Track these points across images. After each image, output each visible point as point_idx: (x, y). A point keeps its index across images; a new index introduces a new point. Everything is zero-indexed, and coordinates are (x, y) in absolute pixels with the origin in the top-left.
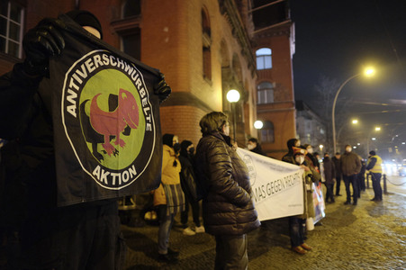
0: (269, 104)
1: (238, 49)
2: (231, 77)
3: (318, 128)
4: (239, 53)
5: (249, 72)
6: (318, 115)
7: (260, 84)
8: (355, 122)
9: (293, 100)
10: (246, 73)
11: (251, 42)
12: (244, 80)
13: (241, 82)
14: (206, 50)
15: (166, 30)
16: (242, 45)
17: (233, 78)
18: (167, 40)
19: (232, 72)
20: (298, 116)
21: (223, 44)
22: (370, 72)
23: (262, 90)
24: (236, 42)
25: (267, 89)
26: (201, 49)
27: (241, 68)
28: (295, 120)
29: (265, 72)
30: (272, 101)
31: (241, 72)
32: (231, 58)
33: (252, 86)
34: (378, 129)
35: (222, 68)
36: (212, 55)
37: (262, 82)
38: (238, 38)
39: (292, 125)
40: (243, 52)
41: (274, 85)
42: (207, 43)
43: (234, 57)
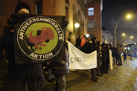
0: (92, 28)
1: (80, 8)
2: (77, 19)
3: (110, 37)
4: (80, 10)
5: (84, 17)
6: (110, 32)
7: (89, 21)
8: (124, 35)
9: (101, 27)
10: (83, 17)
11: (85, 5)
12: (82, 20)
13: (81, 20)
14: (67, 9)
15: (51, 1)
16: (81, 7)
17: (78, 19)
18: (52, 5)
19: (78, 16)
20: (103, 32)
21: (74, 6)
22: (129, 16)
23: (90, 23)
24: (79, 6)
25: (92, 23)
26: (65, 8)
27: (81, 15)
28: (102, 34)
29: (91, 16)
30: (94, 27)
31: (81, 16)
32: (77, 12)
33: (85, 22)
34: (132, 37)
35: (73, 15)
36: (69, 10)
37: (90, 20)
38: (80, 4)
39: (101, 35)
40: (82, 9)
41: (94, 21)
42: (67, 6)
43: (78, 11)
